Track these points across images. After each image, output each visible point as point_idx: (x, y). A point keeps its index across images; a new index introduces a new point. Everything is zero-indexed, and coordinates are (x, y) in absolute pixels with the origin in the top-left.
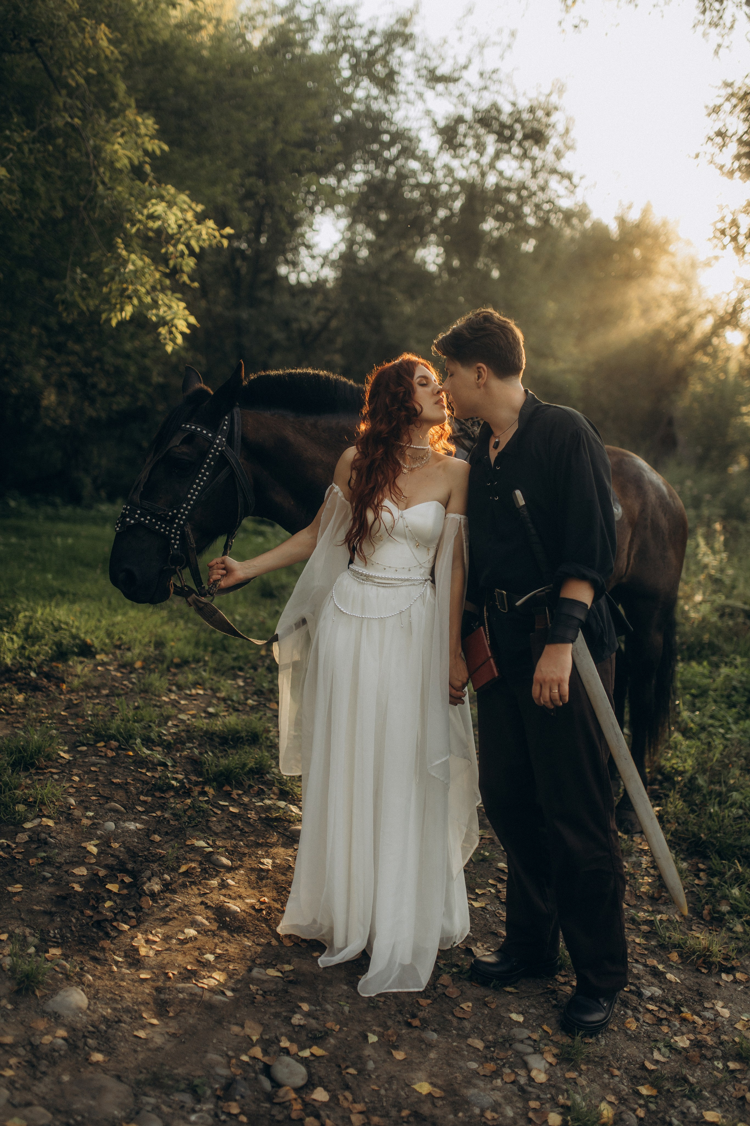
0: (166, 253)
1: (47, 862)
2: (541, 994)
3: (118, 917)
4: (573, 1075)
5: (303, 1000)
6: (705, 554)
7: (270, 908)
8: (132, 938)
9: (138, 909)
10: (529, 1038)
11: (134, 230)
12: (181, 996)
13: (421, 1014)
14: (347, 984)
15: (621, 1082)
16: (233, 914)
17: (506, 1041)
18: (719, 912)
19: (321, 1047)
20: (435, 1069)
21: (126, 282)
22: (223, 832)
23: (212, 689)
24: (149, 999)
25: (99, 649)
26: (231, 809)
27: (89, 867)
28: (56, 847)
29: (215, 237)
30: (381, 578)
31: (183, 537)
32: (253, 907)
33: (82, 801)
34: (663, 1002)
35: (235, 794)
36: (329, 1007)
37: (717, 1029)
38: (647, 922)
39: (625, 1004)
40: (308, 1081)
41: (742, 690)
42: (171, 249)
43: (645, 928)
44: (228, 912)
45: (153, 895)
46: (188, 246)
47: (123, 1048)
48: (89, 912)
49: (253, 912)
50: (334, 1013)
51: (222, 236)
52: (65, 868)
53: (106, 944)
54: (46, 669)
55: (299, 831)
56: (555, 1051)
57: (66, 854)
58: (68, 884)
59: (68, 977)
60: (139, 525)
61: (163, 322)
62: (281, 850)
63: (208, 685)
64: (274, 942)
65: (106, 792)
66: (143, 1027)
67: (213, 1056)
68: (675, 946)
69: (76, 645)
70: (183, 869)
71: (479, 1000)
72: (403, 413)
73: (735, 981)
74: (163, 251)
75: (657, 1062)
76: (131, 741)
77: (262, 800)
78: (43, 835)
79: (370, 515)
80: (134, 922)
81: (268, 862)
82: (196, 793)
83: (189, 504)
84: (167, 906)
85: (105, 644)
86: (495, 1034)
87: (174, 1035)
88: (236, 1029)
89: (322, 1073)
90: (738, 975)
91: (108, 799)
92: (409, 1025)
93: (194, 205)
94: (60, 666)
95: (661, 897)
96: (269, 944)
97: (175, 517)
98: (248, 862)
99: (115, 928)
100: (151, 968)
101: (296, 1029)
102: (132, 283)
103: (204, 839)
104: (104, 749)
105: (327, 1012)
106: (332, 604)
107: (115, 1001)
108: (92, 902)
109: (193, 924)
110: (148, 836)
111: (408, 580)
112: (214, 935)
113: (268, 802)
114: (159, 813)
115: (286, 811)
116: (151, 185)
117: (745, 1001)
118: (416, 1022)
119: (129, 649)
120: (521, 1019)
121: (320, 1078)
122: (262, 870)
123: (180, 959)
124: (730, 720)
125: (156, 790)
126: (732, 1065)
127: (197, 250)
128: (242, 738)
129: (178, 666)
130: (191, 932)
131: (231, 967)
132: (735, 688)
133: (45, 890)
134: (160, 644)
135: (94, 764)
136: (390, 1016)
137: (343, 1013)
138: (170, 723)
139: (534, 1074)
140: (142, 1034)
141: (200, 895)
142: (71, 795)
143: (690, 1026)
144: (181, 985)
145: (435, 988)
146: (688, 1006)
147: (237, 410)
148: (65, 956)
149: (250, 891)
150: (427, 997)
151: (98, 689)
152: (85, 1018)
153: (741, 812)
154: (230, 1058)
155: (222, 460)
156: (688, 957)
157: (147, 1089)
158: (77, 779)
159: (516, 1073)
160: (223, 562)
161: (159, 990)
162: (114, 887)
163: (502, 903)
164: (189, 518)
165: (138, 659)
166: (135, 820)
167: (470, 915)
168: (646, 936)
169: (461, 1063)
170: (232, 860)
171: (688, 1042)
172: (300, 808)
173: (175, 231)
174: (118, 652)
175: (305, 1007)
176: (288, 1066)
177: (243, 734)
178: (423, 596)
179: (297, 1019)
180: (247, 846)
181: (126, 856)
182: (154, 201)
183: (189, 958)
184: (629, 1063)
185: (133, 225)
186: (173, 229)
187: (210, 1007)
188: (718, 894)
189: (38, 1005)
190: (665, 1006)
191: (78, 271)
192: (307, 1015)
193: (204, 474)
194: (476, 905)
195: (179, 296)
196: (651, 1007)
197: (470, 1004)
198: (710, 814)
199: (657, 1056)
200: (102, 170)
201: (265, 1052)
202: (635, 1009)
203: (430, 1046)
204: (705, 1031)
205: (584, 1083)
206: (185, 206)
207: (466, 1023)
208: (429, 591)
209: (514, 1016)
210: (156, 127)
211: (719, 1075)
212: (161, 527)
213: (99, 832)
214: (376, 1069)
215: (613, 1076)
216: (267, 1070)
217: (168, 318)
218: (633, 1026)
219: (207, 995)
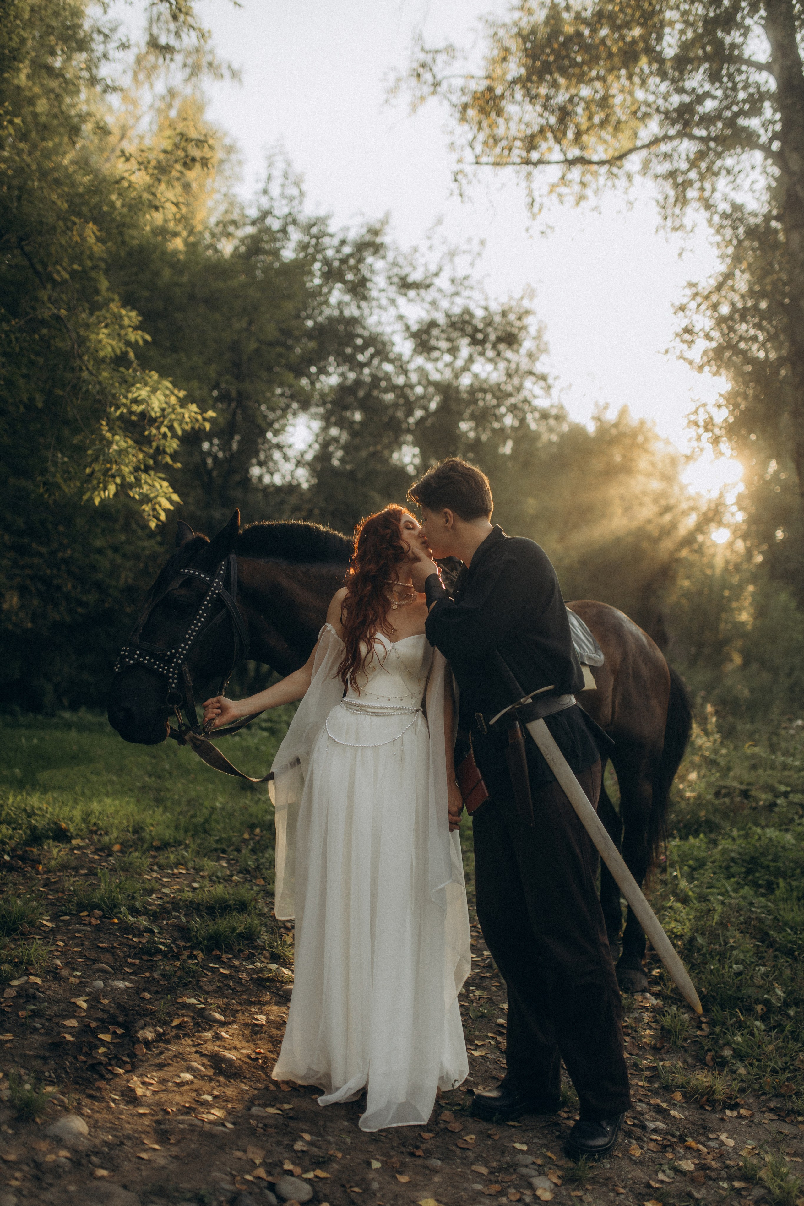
0: (149, 435)
1: (36, 1014)
2: (544, 1127)
3: (113, 1062)
4: (580, 1193)
5: (304, 1131)
6: (697, 736)
7: (266, 1057)
8: (128, 1081)
9: (132, 1055)
10: (534, 1163)
11: (118, 413)
12: (181, 1126)
13: (424, 1146)
14: (348, 1121)
15: (627, 1198)
16: (229, 1062)
17: (510, 1166)
18: (722, 1057)
19: (324, 1171)
20: (440, 1190)
21: (110, 462)
22: (215, 991)
23: (194, 869)
24: (148, 1129)
25: (75, 833)
26: (222, 970)
27: (79, 1019)
28: (44, 1000)
29: (197, 420)
30: (374, 708)
31: (181, 675)
32: (249, 1056)
33: (69, 963)
34: (667, 1133)
35: (224, 958)
36: (330, 1138)
37: (721, 1156)
38: (648, 1068)
39: (629, 1135)
40: (313, 1197)
41: (740, 861)
42: (154, 431)
43: (648, 1073)
44: (224, 1059)
45: (147, 1043)
46: (171, 428)
47: (127, 1166)
48: (82, 1058)
49: (249, 1061)
50: (336, 1144)
51: (205, 419)
52: (56, 1020)
53: (102, 1084)
54: (19, 853)
55: (290, 991)
56: (560, 1173)
57: (56, 1008)
58: (59, 1033)
59: (67, 1110)
60: (138, 665)
61: (146, 499)
62: (275, 1008)
63: (190, 864)
64: (272, 1087)
65: (93, 955)
66: (145, 1151)
67: (216, 1174)
68: (678, 1087)
69: (51, 830)
70: (176, 1022)
71: (482, 1133)
72: (391, 552)
73: (740, 1117)
74: (146, 433)
75: (662, 1182)
76: (115, 911)
77: (253, 963)
78: (31, 991)
79: (363, 648)
80: (129, 1067)
81: (262, 1019)
82: (185, 957)
83: (187, 644)
84: (161, 1053)
85: (82, 830)
86: (499, 1161)
87: (176, 1157)
88: (239, 1154)
89: (327, 1191)
90: (742, 1111)
91: (95, 961)
92: (412, 1155)
93: (176, 391)
94: (35, 850)
95: (663, 1047)
96: (267, 1088)
97: (173, 656)
98: (242, 1018)
99: (111, 1072)
100: (149, 1106)
101: (299, 1155)
102: (116, 463)
103: (196, 997)
104: (87, 918)
105: (330, 1142)
106: (325, 736)
107: (116, 1129)
108: (85, 1050)
109: (189, 1069)
110: (138, 993)
111: (400, 709)
112: (211, 1080)
113: (259, 964)
114: (148, 974)
115: (278, 974)
116: (135, 371)
117: (749, 1133)
118: (419, 1153)
119: (106, 834)
120: (525, 1148)
121: (325, 1195)
122: (256, 1025)
123: (177, 1098)
124: (729, 889)
125: (144, 954)
126: (737, 1184)
127: (179, 432)
128: (230, 906)
129: (158, 849)
130: (188, 1076)
131: (230, 1106)
132: (733, 860)
133: (37, 1039)
134: (138, 829)
135: (78, 931)
136: (392, 1148)
137: (345, 1143)
138: (154, 896)
139: (539, 1192)
140: (144, 1155)
141: (194, 1046)
142: (58, 957)
143: (695, 1154)
144: (180, 1118)
145: (437, 1123)
146: (692, 1137)
147: (232, 556)
148: (63, 1094)
149: (244, 1044)
150: (430, 1131)
151: (76, 869)
152: (86, 1142)
153: (741, 967)
154: (234, 1176)
155: (219, 603)
156: (692, 1097)
157: (154, 1198)
158: (61, 944)
159: (522, 1193)
160: (218, 702)
161: (158, 1122)
162: (107, 1037)
163: (502, 1052)
164: (187, 658)
165: (116, 843)
166: (124, 979)
167: (470, 1063)
168: (650, 1080)
169: (466, 1185)
170: (225, 1016)
171: (693, 1166)
172: (292, 971)
173: (158, 414)
174: (95, 837)
175: (307, 1137)
176: (292, 1183)
177: (232, 902)
178: (414, 725)
179: (299, 1146)
180: (239, 1004)
181: (117, 1011)
182: (138, 385)
183: (186, 1098)
184: (634, 1183)
185: (118, 408)
186: (156, 411)
187: (211, 1136)
188: (721, 1042)
189: (39, 1130)
190: (669, 1137)
191: (59, 455)
192: (309, 1143)
193: (202, 615)
194: (476, 1054)
195: (162, 475)
196: (654, 1137)
197: (473, 1137)
198: (711, 971)
199: (661, 1176)
200: (86, 358)
201: (269, 1173)
202: (639, 1139)
203: (435, 1171)
204: (710, 1157)
205: (590, 1199)
206: (168, 392)
207: (471, 1154)
208: (420, 720)
209: (518, 1146)
210: (140, 318)
211: (724, 1193)
212: (159, 667)
213: (87, 990)
214: (381, 1189)
215: (618, 1194)
216: (272, 1187)
217: (152, 495)
218: (637, 1153)
219: (207, 1127)
